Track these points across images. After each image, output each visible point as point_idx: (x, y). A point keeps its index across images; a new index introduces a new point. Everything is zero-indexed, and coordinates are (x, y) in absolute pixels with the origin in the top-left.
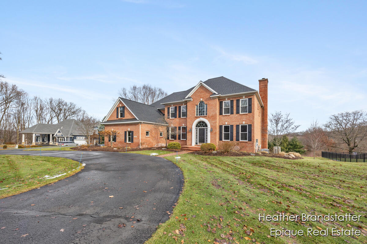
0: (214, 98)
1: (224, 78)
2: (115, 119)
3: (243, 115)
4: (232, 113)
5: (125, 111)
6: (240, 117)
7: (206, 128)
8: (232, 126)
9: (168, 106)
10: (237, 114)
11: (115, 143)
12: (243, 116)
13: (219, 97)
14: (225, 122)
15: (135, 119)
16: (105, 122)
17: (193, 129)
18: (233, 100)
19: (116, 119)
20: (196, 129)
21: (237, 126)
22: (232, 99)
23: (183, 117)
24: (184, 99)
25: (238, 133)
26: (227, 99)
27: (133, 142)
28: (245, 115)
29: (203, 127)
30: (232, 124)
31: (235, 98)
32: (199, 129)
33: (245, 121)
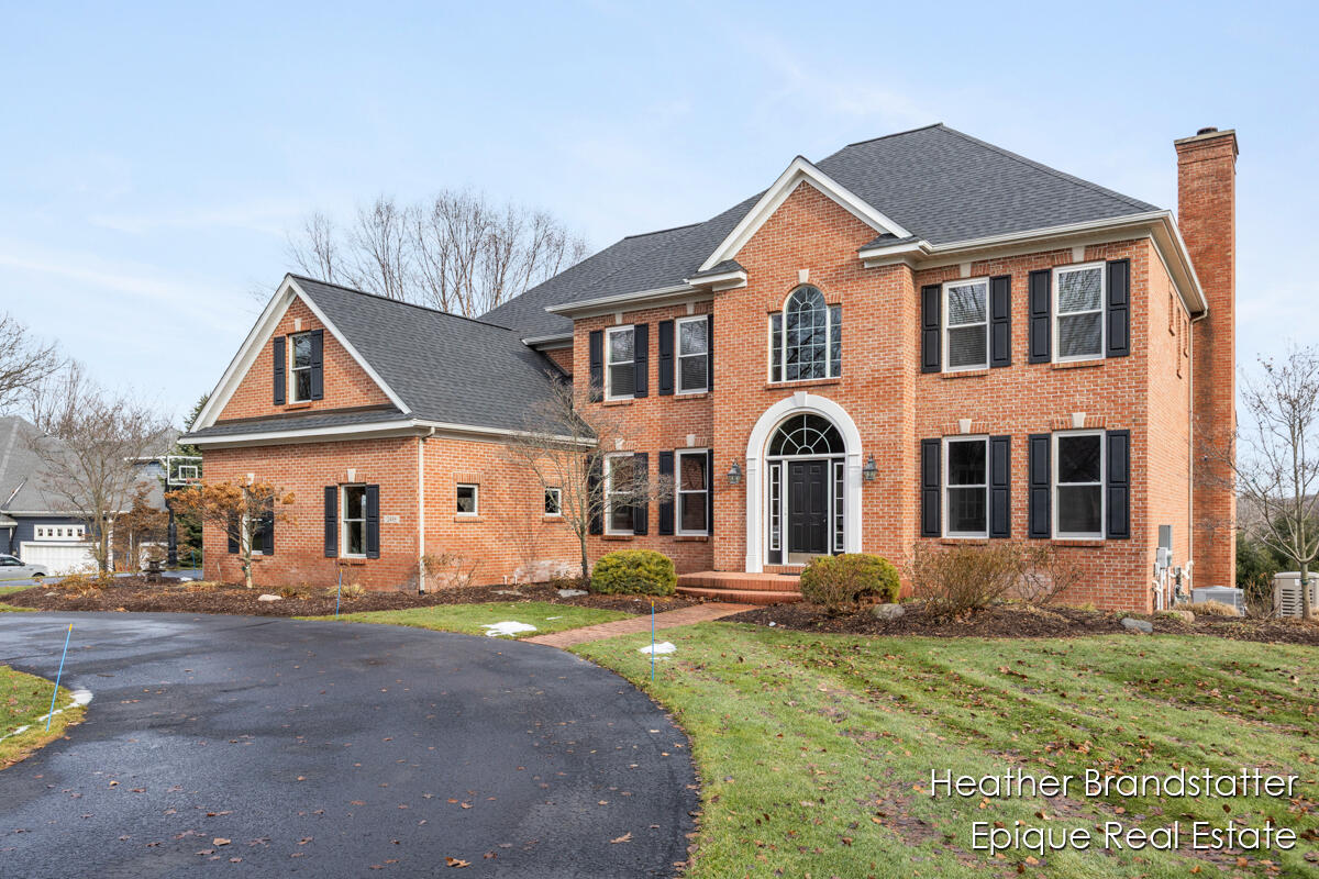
0: (885, 267)
1: (949, 132)
2: (265, 414)
3: (1076, 368)
4: (1002, 360)
5: (326, 358)
6: (1053, 382)
7: (834, 460)
8: (1002, 443)
9: (594, 320)
10: (1031, 363)
11: (268, 561)
12: (1077, 375)
13: (915, 260)
14: (955, 417)
15: (389, 410)
16: (204, 432)
17: (749, 467)
18: (1008, 278)
19: (270, 409)
20: (770, 462)
21: (1038, 443)
22: (998, 271)
23: (689, 393)
24: (694, 272)
25: (1038, 486)
26: (969, 266)
27: (378, 550)
28: (1086, 373)
29: (817, 451)
30: (1002, 433)
31: (1021, 259)
32: (791, 464)
33: (1088, 409)
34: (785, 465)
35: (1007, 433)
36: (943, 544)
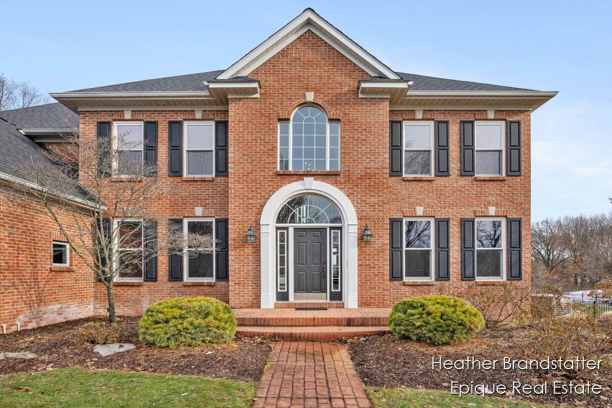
3: (489, 180)
4: (443, 172)
6: (476, 187)
7: (331, 228)
8: (443, 224)
9: (102, 113)
10: (462, 176)
12: (490, 185)
14: (413, 205)
17: (263, 229)
18: (447, 123)
20: (277, 228)
21: (466, 225)
22: (440, 118)
25: (466, 249)
26: (422, 112)
28: (495, 184)
29: (319, 221)
30: (443, 216)
31: (455, 112)
32: (296, 230)
33: (497, 205)
34: (291, 231)
35: (447, 217)
36: (404, 284)
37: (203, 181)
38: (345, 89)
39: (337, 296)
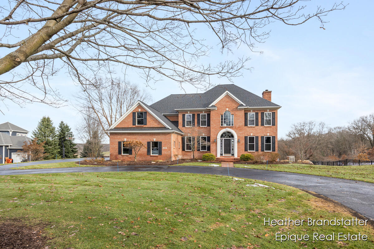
0: (241, 110)
2: (130, 127)
3: (268, 127)
4: (257, 125)
5: (148, 117)
6: (265, 128)
7: (232, 139)
8: (257, 137)
9: (184, 112)
10: (261, 126)
12: (268, 128)
13: (245, 108)
14: (250, 133)
15: (165, 128)
17: (218, 139)
20: (221, 139)
21: (262, 137)
22: (257, 112)
23: (203, 126)
24: (208, 107)
25: (262, 144)
26: (252, 111)
27: (161, 154)
29: (229, 137)
31: (260, 110)
32: (224, 139)
33: (269, 133)
34: (223, 140)
36: (248, 152)
37: (205, 128)
38: (235, 107)
39: (233, 155)
